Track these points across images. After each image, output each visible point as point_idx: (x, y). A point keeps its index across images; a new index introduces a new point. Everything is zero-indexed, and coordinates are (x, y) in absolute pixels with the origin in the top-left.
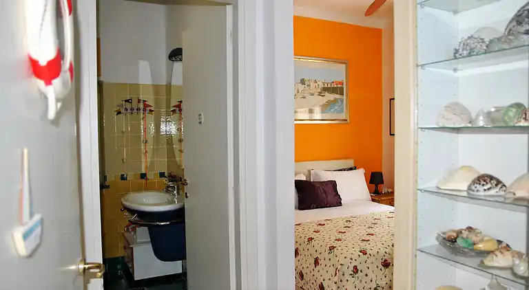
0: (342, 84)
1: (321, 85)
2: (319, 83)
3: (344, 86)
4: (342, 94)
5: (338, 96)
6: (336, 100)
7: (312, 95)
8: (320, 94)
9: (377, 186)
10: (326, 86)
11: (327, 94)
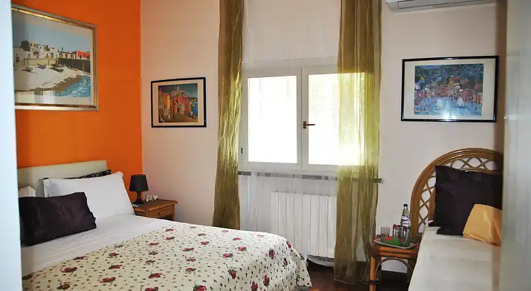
0: (88, 57)
1: (58, 55)
2: (51, 51)
3: (91, 59)
4: (88, 70)
5: (82, 73)
6: (79, 79)
7: (43, 67)
8: (54, 67)
9: (139, 194)
10: (64, 57)
11: (65, 69)
